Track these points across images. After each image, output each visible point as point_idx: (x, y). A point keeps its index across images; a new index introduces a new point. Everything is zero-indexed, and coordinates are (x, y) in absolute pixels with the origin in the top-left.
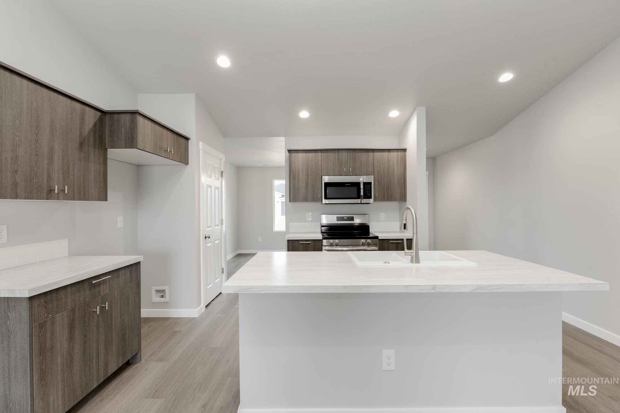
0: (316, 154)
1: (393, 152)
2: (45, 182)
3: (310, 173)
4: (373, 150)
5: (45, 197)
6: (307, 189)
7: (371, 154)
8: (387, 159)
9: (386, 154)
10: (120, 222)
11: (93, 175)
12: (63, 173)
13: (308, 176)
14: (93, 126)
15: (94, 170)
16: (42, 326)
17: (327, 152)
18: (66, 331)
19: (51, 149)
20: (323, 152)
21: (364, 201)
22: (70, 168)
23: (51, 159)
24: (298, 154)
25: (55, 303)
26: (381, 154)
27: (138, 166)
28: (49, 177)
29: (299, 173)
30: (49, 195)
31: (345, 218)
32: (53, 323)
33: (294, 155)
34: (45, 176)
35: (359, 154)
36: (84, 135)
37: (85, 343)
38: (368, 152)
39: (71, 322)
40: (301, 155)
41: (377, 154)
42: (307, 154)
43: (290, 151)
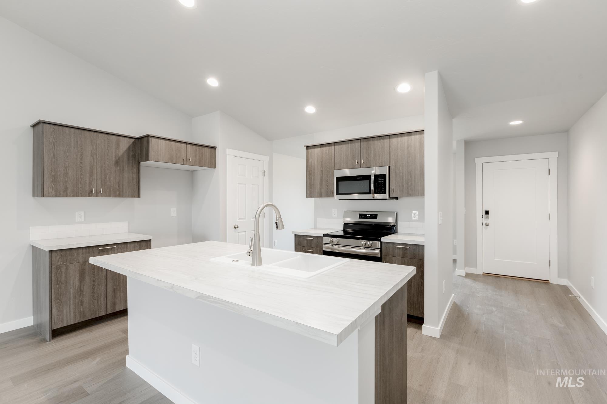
0: (330, 147)
1: (414, 135)
2: (87, 187)
3: (324, 168)
4: (390, 136)
5: (87, 195)
6: (321, 184)
7: (387, 141)
8: (406, 145)
9: (405, 139)
10: (174, 212)
11: (127, 180)
12: (102, 181)
13: (322, 171)
14: (127, 149)
15: (128, 177)
16: (58, 268)
17: (340, 145)
18: (78, 275)
19: (92, 167)
20: (336, 145)
21: (378, 196)
22: (107, 177)
23: (92, 172)
24: (314, 149)
25: (69, 257)
26: (399, 139)
27: (192, 171)
28: (90, 184)
29: (314, 168)
30: (90, 194)
31: (368, 215)
32: (67, 268)
33: (310, 150)
34: (87, 183)
35: (374, 142)
36: (119, 155)
37: (94, 285)
38: (383, 139)
39: (82, 270)
40: (316, 150)
41: (394, 140)
42: (322, 149)
43: (308, 147)
